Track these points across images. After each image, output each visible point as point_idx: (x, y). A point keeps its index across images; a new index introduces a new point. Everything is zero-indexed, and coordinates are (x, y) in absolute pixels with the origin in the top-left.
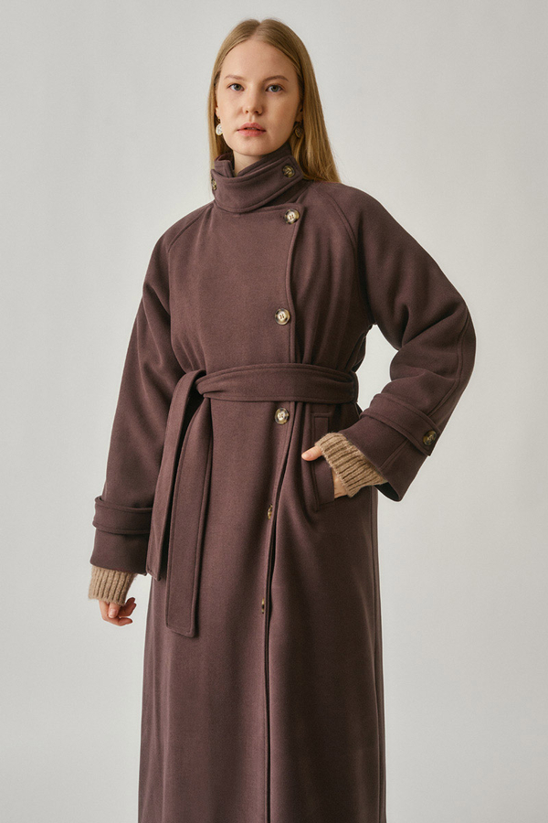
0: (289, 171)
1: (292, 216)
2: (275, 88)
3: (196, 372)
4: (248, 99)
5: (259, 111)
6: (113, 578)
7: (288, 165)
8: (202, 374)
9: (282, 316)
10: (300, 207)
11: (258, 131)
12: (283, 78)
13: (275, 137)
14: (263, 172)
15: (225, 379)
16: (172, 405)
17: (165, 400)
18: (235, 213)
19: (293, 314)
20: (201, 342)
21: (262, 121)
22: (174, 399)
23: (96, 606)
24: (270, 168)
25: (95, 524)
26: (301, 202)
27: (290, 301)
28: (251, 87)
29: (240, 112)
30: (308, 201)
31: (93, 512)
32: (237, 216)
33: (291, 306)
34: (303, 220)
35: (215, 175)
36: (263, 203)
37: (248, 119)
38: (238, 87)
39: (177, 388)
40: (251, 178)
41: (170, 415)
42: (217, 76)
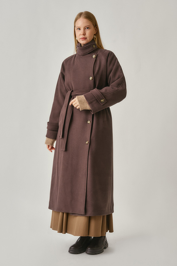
0: (94, 46)
1: (94, 56)
2: (88, 28)
3: (71, 91)
4: (81, 32)
5: (84, 34)
6: (50, 140)
7: (94, 45)
8: (73, 91)
9: (91, 78)
10: (96, 54)
11: (85, 38)
12: (89, 26)
13: (89, 39)
14: (88, 46)
15: (77, 92)
16: (65, 99)
17: (64, 97)
18: (81, 55)
19: (93, 78)
20: (72, 84)
21: (85, 37)
22: (66, 97)
23: (46, 146)
24: (90, 45)
25: (47, 128)
26: (96, 53)
27: (93, 75)
28: (82, 29)
29: (80, 35)
30: (98, 53)
31: (47, 125)
32: (82, 56)
33: (93, 76)
34: (96, 57)
35: (77, 47)
36: (88, 53)
37: (82, 36)
38: (79, 29)
39: (67, 94)
40: (85, 47)
41: (65, 100)
42: (75, 27)
